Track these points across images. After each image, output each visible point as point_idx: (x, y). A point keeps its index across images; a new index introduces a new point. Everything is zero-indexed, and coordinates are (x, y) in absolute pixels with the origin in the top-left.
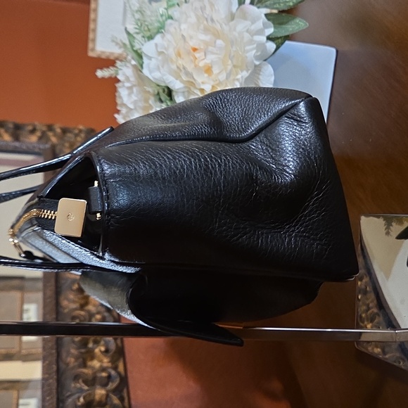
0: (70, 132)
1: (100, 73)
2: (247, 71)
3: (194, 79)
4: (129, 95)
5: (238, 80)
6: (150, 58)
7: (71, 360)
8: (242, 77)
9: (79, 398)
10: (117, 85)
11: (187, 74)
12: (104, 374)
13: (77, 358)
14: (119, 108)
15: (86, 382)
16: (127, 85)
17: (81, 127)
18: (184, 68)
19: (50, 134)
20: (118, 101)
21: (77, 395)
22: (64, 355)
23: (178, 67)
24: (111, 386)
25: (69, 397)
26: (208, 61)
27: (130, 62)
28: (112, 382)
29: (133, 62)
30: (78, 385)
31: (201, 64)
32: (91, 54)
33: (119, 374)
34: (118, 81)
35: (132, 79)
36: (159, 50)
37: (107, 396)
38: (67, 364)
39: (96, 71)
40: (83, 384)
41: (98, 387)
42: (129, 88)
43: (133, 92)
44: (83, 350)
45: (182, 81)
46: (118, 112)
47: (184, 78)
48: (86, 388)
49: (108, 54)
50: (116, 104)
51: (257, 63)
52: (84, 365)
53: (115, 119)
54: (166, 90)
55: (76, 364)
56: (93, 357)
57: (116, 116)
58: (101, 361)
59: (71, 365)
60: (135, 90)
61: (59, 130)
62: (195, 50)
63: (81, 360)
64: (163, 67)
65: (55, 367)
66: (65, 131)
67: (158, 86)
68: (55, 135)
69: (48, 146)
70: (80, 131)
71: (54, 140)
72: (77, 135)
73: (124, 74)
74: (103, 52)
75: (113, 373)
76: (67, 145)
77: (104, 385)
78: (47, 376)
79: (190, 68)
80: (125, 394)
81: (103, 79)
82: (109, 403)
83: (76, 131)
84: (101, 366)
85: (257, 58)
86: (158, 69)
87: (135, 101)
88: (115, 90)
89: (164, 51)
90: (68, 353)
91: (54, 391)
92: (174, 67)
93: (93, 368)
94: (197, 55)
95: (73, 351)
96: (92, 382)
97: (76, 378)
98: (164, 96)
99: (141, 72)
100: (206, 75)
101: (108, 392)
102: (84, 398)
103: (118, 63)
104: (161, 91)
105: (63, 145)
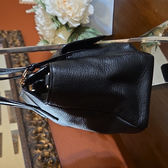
0: (11, 32)
1: (27, 11)
2: (84, 8)
3: (66, 12)
4: (41, 20)
5: (81, 12)
6: (48, 6)
7: (27, 119)
8: (83, 10)
9: (33, 131)
10: (35, 16)
11: (63, 10)
12: (40, 122)
13: (29, 118)
14: (36, 25)
15: (34, 125)
16: (40, 16)
17: (15, 30)
18: (62, 8)
19: (3, 34)
20: (36, 22)
21: (32, 130)
22: (24, 117)
23: (59, 8)
24: (44, 126)
25: (29, 131)
26: (70, 5)
27: (40, 7)
28: (44, 124)
29: (42, 8)
30: (32, 127)
31: (67, 7)
32: (20, 3)
33: (45, 121)
34: (35, 14)
35: (42, 14)
36: (51, 2)
37: (43, 129)
38: (26, 120)
39: (25, 11)
40: (33, 126)
41: (39, 126)
42: (40, 17)
43: (42, 19)
44: (31, 115)
45: (61, 13)
46: (36, 26)
47: (62, 12)
48: (34, 127)
49: (27, 2)
50: (35, 23)
51: (87, 5)
52: (32, 120)
53: (36, 29)
54: (55, 17)
55: (29, 120)
56: (35, 117)
57: (36, 28)
58: (38, 118)
59: (28, 120)
60: (43, 18)
61: (6, 32)
62: (64, 1)
63: (31, 118)
64: (53, 8)
65: (22, 122)
66: (9, 32)
67: (52, 15)
68: (5, 34)
69: (3, 39)
70: (15, 32)
71: (5, 36)
72: (14, 34)
73: (38, 12)
74: (25, 2)
75: (43, 121)
76: (11, 38)
77: (41, 126)
78: (19, 125)
79: (64, 8)
80: (49, 128)
81: (29, 13)
82: (44, 131)
83: (13, 32)
84: (39, 120)
85: (87, 3)
86: (52, 9)
87: (44, 22)
88: (34, 18)
89: (53, 3)
90: (26, 116)
91: (23, 130)
92: (57, 8)
93: (36, 120)
94: (65, 3)
95: (28, 115)
96: (36, 125)
97: (31, 124)
98: (54, 19)
99: (45, 11)
100: (69, 10)
101: (43, 128)
102: (35, 131)
103: (34, 7)
104: (53, 17)
105: (9, 38)
